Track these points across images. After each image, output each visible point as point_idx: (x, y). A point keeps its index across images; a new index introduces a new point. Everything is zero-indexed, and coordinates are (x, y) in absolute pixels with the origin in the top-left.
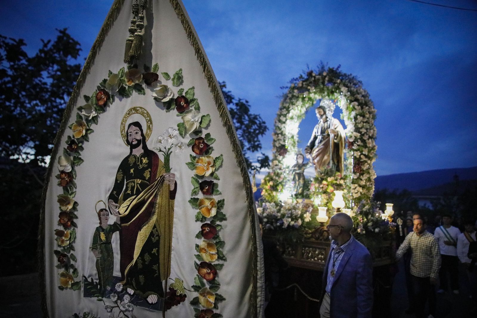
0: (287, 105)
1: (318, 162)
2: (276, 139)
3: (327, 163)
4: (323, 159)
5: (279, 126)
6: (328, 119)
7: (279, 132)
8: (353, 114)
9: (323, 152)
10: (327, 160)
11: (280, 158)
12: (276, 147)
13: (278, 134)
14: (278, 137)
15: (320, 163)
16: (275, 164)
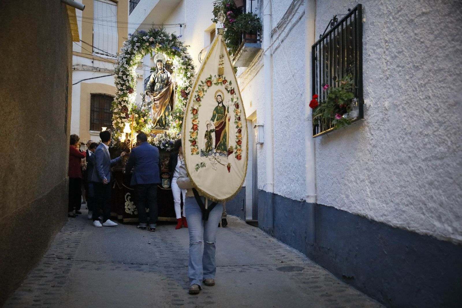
0: (135, 52)
1: (160, 103)
2: (125, 79)
3: (167, 104)
4: (164, 102)
5: (127, 68)
6: (165, 71)
7: (128, 74)
8: (189, 74)
9: (164, 96)
10: (167, 102)
11: (130, 95)
12: (127, 86)
13: (127, 76)
14: (126, 77)
15: (162, 103)
16: (124, 100)
